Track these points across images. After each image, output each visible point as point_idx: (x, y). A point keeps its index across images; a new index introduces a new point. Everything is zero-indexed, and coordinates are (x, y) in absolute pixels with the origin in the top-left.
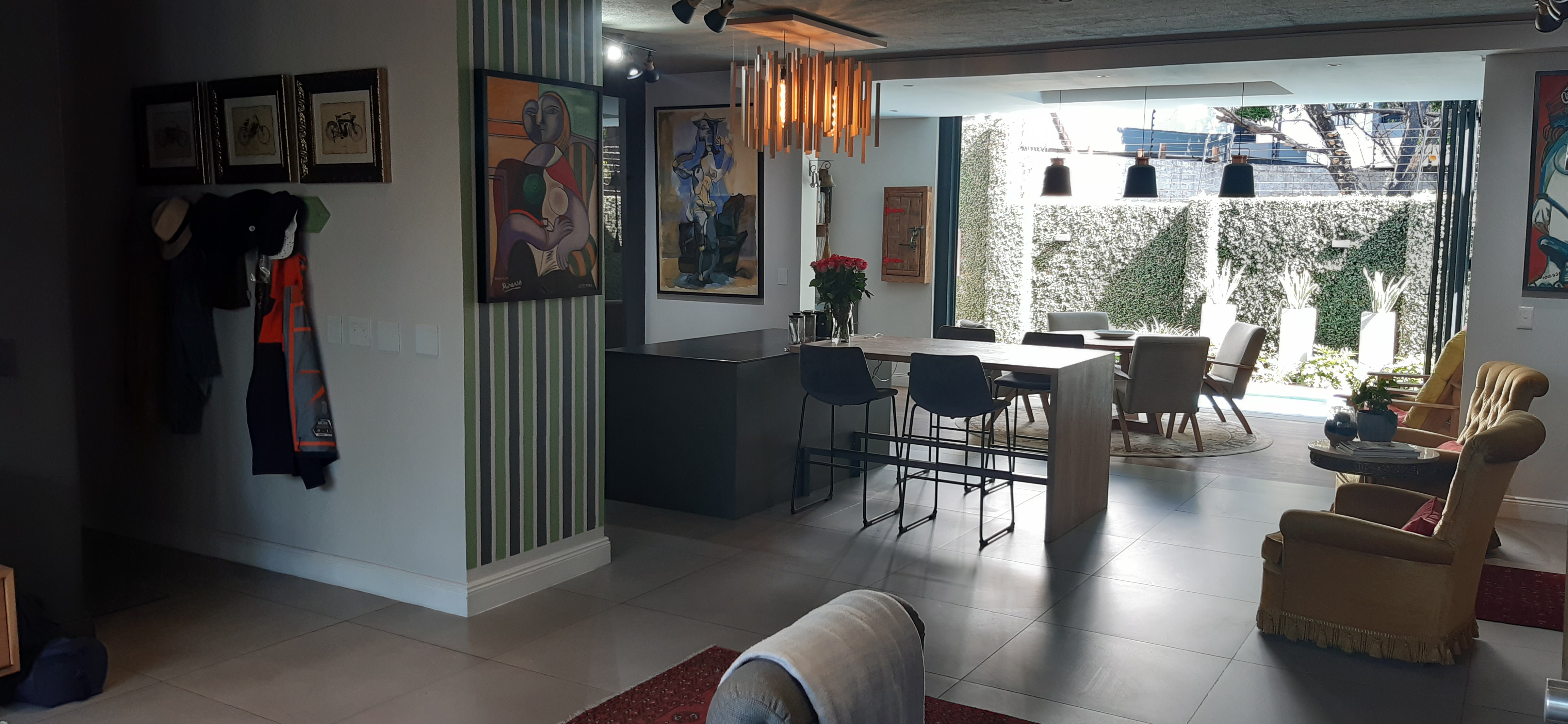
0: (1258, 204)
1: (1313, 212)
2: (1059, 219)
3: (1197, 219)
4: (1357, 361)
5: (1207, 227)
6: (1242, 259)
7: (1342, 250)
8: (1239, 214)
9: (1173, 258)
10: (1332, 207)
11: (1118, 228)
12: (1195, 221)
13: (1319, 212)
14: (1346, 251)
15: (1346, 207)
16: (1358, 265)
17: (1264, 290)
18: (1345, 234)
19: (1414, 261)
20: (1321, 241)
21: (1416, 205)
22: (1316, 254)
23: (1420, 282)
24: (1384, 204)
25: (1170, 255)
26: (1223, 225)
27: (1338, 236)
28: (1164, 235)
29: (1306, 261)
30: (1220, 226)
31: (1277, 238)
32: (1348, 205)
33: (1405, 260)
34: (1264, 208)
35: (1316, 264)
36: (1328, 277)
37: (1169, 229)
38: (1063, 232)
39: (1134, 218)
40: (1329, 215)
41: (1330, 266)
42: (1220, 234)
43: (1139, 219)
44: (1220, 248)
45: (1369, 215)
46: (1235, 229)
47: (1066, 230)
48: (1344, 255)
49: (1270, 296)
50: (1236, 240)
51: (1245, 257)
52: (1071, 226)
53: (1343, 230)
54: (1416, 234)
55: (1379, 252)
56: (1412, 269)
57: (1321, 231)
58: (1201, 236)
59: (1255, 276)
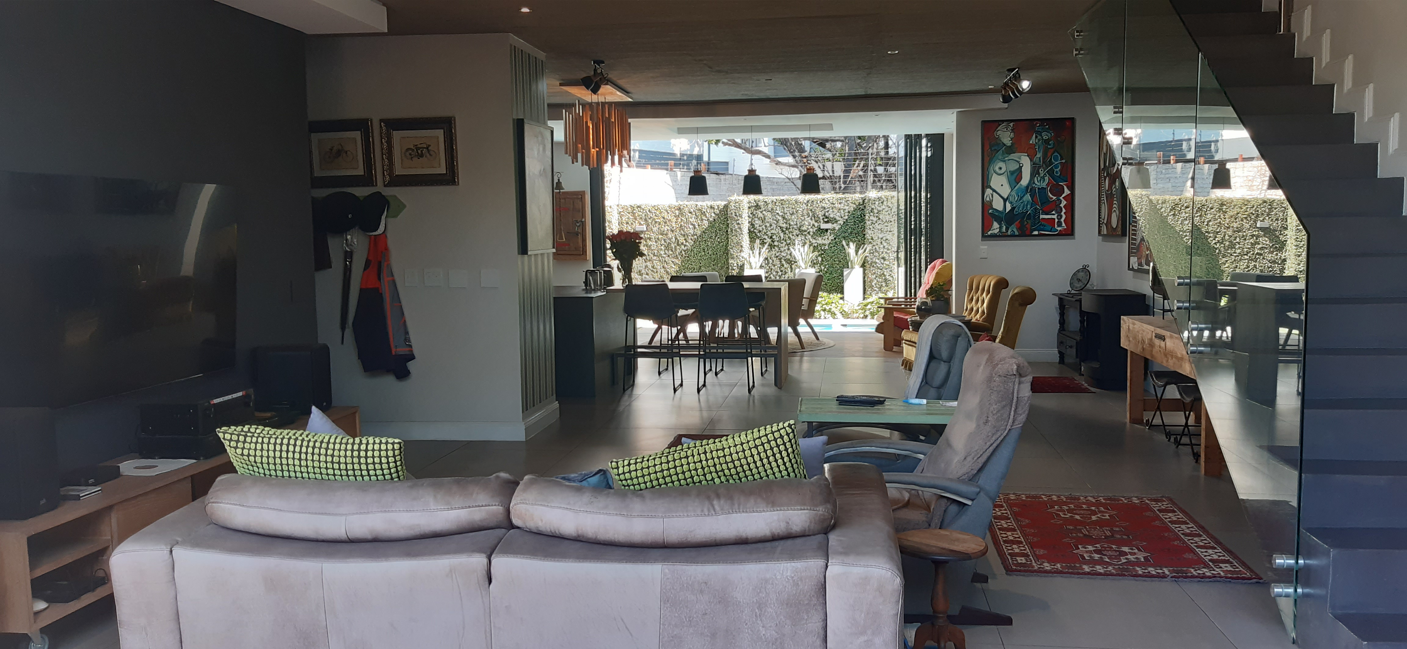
0: (773, 201)
1: (807, 206)
2: (636, 215)
3: (735, 213)
4: (844, 300)
5: (742, 218)
6: (765, 239)
7: (827, 230)
8: (760, 209)
9: (719, 240)
10: (818, 202)
11: (680, 220)
12: (734, 214)
13: (811, 206)
14: (829, 231)
15: (827, 202)
16: (837, 239)
17: (780, 259)
18: (828, 220)
19: (871, 235)
20: (814, 225)
21: (870, 200)
22: (811, 233)
23: (876, 248)
24: (850, 199)
25: (717, 238)
26: (751, 216)
27: (824, 221)
28: (712, 225)
29: (805, 238)
30: (749, 217)
31: (786, 223)
32: (829, 201)
33: (864, 235)
34: (777, 204)
35: (811, 240)
36: (819, 248)
37: (714, 220)
38: (640, 224)
39: (691, 213)
40: (817, 208)
41: (820, 241)
42: (749, 222)
43: (694, 213)
44: (750, 232)
45: (841, 206)
46: (759, 219)
47: (642, 223)
48: (828, 233)
49: (784, 262)
50: (760, 226)
51: (766, 237)
52: (646, 220)
53: (827, 218)
54: (871, 218)
55: (849, 231)
56: (870, 240)
57: (813, 218)
58: (738, 224)
59: (773, 250)
